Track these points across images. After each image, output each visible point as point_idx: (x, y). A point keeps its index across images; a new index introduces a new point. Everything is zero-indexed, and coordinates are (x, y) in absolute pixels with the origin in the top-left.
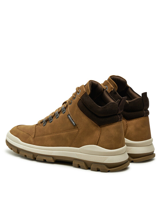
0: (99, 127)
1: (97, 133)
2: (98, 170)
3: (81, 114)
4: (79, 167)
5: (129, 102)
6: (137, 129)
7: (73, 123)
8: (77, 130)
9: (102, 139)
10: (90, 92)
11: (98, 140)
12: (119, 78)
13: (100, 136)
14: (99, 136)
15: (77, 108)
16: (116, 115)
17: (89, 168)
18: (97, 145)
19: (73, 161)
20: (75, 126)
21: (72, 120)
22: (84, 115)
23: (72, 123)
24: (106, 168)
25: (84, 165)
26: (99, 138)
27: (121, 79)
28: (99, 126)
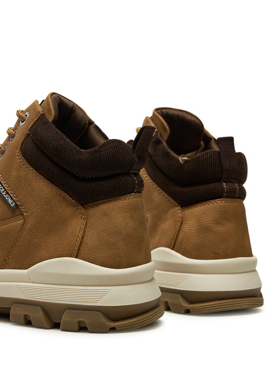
0: (80, 207)
1: (76, 225)
2: (82, 328)
3: (31, 174)
4: (28, 323)
5: (186, 161)
6: (203, 229)
7: (10, 201)
8: (21, 221)
9: (91, 239)
10: (55, 116)
11: (78, 245)
12: (184, 114)
13: (84, 232)
14: (82, 232)
15: (19, 159)
16: (128, 174)
17: (56, 326)
18: (76, 257)
19: (10, 309)
20: (16, 210)
21: (7, 193)
22: (39, 177)
23: (6, 202)
24: (104, 320)
25: (41, 314)
26: (82, 239)
27: (189, 117)
28: (82, 205)
